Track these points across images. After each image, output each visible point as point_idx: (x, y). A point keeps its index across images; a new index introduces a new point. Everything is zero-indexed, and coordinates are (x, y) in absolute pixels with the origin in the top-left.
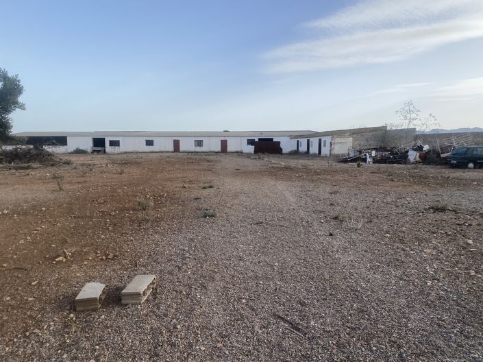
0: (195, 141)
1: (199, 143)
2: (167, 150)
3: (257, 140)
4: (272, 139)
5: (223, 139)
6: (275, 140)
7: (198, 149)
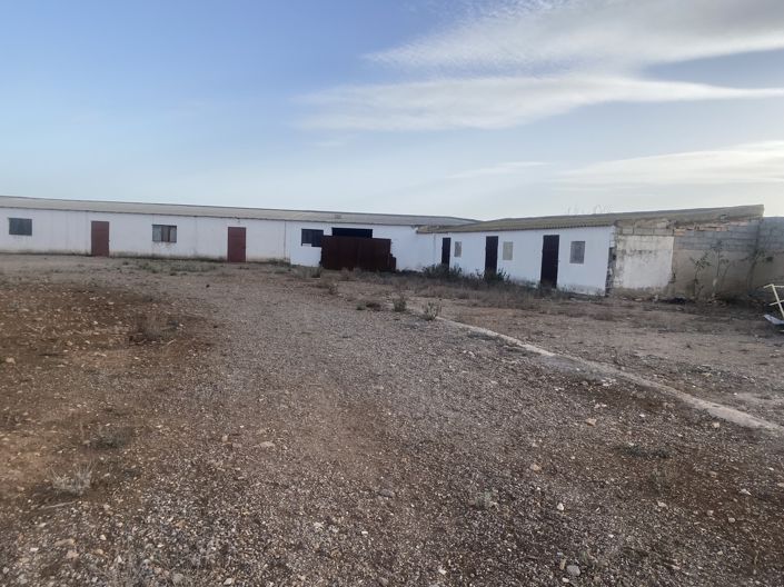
0: (154, 226)
1: (166, 234)
2: (72, 248)
3: (328, 232)
4: (370, 232)
5: (234, 224)
6: (378, 233)
7: (163, 249)
